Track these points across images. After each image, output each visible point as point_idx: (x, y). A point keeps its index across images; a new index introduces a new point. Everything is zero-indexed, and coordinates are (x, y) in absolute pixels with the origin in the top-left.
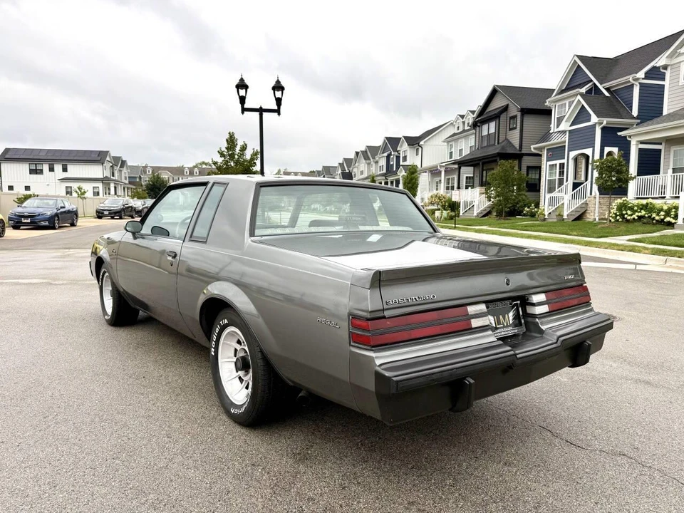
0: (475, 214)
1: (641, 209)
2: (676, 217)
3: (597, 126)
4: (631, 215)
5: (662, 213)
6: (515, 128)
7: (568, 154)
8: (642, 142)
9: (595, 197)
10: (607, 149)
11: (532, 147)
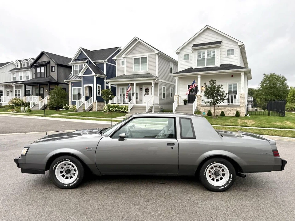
0: (39, 108)
1: (116, 107)
2: (128, 110)
3: (94, 76)
4: (113, 109)
5: (124, 109)
6: (55, 71)
7: (83, 85)
8: (112, 84)
9: (96, 103)
10: (98, 85)
11: (65, 81)
